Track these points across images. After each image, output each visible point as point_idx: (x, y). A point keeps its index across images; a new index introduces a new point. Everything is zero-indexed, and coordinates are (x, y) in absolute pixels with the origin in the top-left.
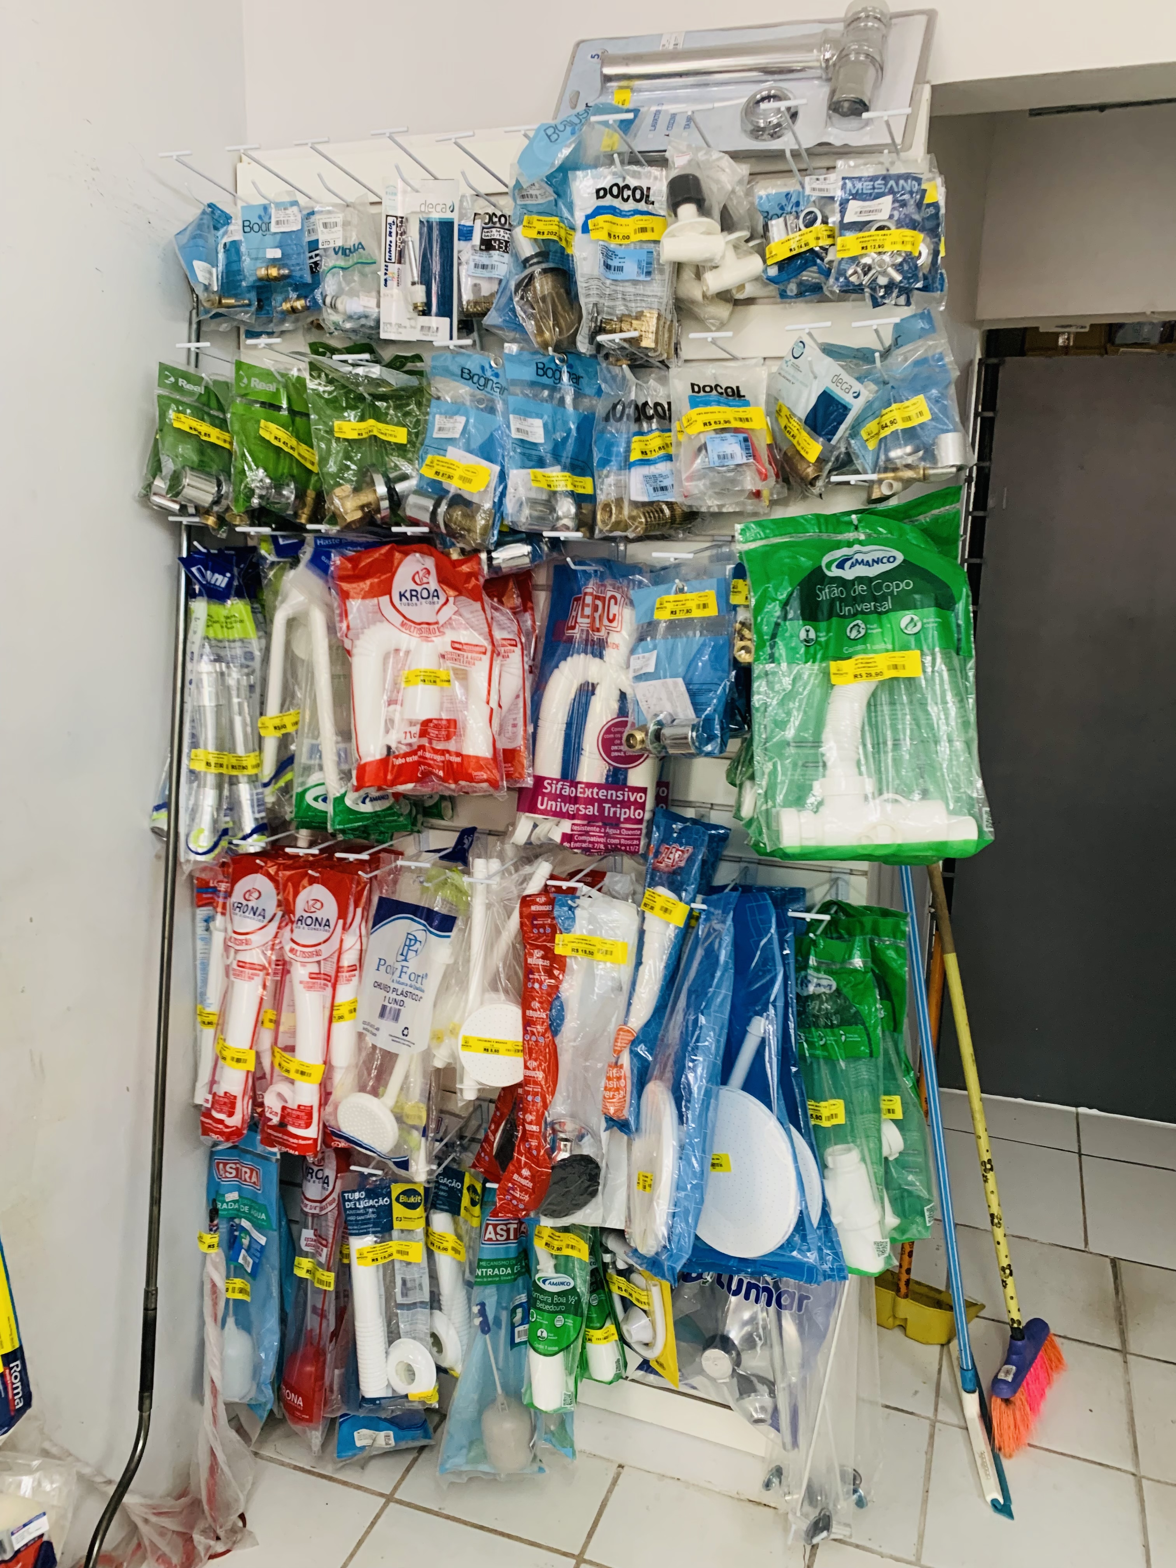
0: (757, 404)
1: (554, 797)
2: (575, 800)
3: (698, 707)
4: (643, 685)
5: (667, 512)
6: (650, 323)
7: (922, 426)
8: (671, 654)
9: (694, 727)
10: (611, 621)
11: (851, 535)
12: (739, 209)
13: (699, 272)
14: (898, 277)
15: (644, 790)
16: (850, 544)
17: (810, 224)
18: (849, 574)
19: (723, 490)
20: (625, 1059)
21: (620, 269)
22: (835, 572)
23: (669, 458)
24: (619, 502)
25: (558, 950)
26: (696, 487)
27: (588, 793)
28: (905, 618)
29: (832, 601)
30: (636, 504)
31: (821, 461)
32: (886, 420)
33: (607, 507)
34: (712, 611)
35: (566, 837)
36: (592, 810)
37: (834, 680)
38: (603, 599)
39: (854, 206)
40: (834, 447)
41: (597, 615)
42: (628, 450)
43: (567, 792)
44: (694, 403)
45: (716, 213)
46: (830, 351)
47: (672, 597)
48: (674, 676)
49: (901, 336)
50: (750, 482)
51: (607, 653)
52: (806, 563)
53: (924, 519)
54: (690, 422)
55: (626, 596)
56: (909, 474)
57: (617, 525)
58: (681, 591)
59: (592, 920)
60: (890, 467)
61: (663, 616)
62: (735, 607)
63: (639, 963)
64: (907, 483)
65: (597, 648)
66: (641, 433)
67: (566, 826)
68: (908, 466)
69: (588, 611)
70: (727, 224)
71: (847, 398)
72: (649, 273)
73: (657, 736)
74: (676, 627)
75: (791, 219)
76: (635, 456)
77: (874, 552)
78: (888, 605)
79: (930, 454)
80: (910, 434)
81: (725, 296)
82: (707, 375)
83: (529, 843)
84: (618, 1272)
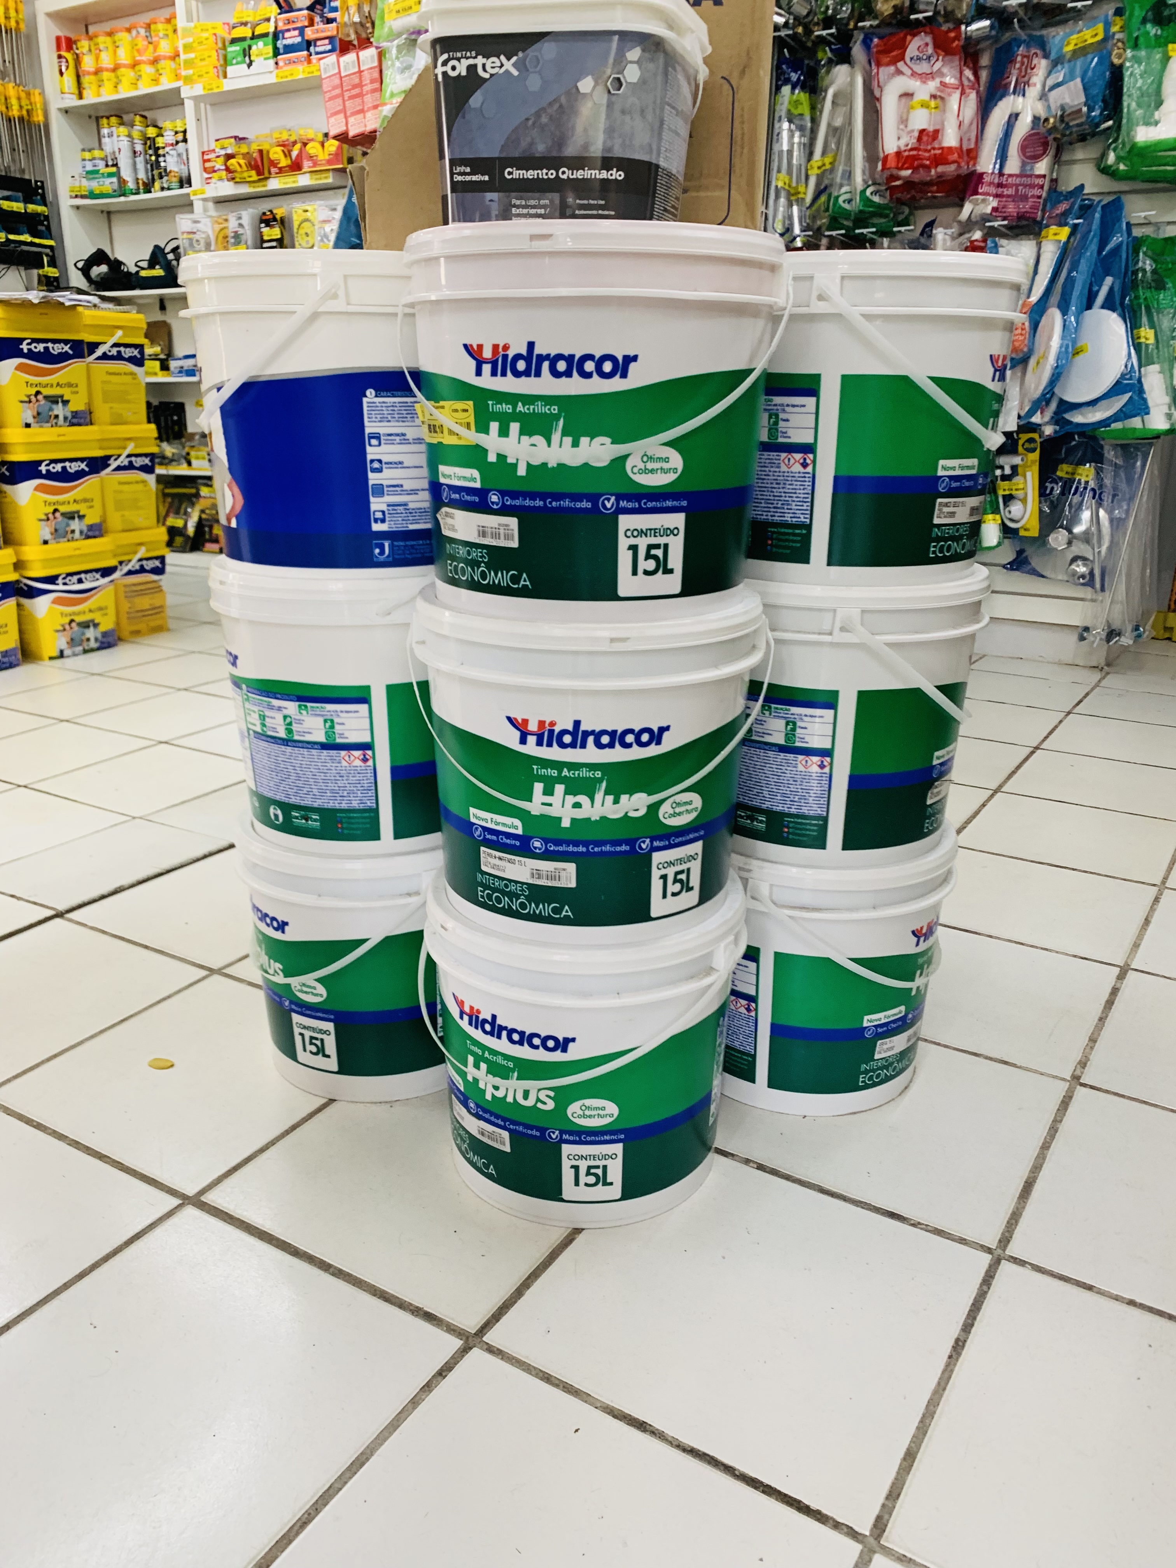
1: (990, 185)
2: (1000, 185)
3: (1088, 93)
4: (1053, 94)
8: (1073, 68)
10: (1032, 69)
15: (1043, 177)
20: (1027, 320)
27: (1010, 180)
29: (1171, 15)
34: (1099, 38)
35: (995, 209)
36: (1011, 191)
37: (1171, 54)
38: (1028, 58)
41: (1024, 67)
43: (997, 181)
47: (1076, 34)
48: (1074, 80)
51: (1028, 91)
58: (1081, 31)
62: (1114, 34)
63: (1036, 272)
65: (1022, 89)
67: (995, 203)
69: (1018, 65)
73: (1062, 117)
74: (1079, 53)
83: (969, 220)
84: (1004, 478)
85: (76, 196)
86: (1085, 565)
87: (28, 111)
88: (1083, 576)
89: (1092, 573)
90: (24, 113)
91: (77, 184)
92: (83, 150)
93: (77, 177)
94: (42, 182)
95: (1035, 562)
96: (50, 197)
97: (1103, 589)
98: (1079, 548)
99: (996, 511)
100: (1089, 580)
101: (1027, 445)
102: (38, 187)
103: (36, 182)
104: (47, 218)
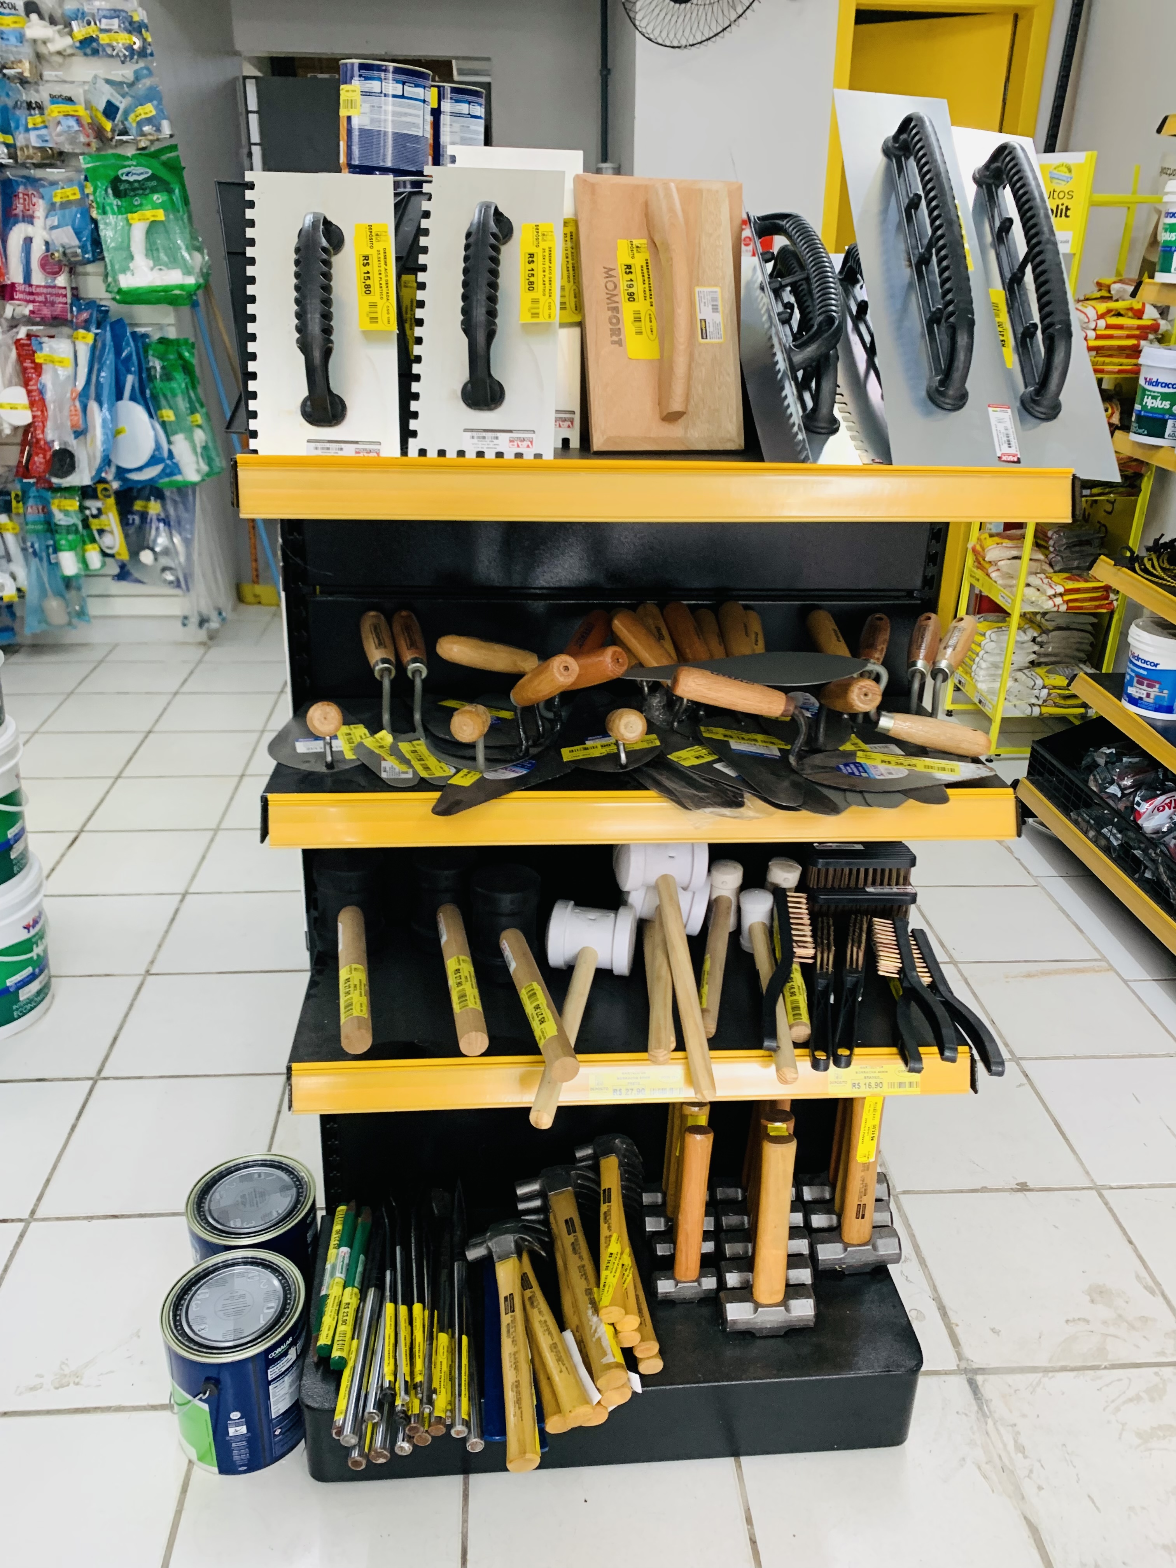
0: (80, 104)
1: (22, 292)
2: (31, 294)
3: (80, 239)
4: (55, 231)
5: (50, 151)
6: (27, 65)
7: (153, 116)
8: (64, 216)
9: (79, 247)
10: (34, 205)
11: (129, 163)
12: (58, 14)
13: (45, 43)
14: (127, 53)
15: (65, 288)
16: (129, 166)
17: (89, 24)
18: (131, 179)
19: (73, 140)
20: (77, 404)
21: (8, 40)
22: (124, 178)
23: (46, 127)
24: (27, 147)
25: (37, 361)
26: (61, 139)
27: (38, 290)
28: (155, 197)
29: (126, 190)
30: (34, 148)
31: (113, 130)
32: (137, 113)
33: (22, 149)
34: (78, 196)
35: (32, 312)
36: (41, 298)
37: (131, 221)
38: (27, 195)
39: (104, 21)
40: (117, 125)
41: (26, 203)
42: (27, 123)
43: (27, 290)
44: (53, 103)
45: (47, 18)
46: (108, 81)
47: (59, 191)
48: (67, 225)
49: (138, 77)
50: (83, 139)
51: (36, 221)
52: (112, 174)
53: (164, 157)
54: (52, 111)
55: (38, 192)
56: (150, 137)
57: (28, 157)
58: (63, 188)
59: (51, 348)
60: (143, 134)
61: (57, 200)
62: (88, 195)
63: (76, 364)
64: (152, 142)
65: (29, 219)
66: (31, 115)
67: (31, 307)
68: (150, 134)
69: (21, 201)
70: (53, 22)
71: (117, 103)
72: (21, 42)
73: (64, 254)
74: (65, 205)
75: (80, 21)
76: (30, 126)
77: (140, 169)
78: (148, 191)
79: (158, 130)
80: (149, 121)
81: (59, 53)
82: (57, 90)
83: (13, 317)
84: (94, 516)
86: (172, 574)
88: (171, 582)
89: (178, 580)
95: (136, 574)
97: (188, 589)
98: (164, 561)
99: (93, 540)
100: (177, 584)
101: (104, 493)
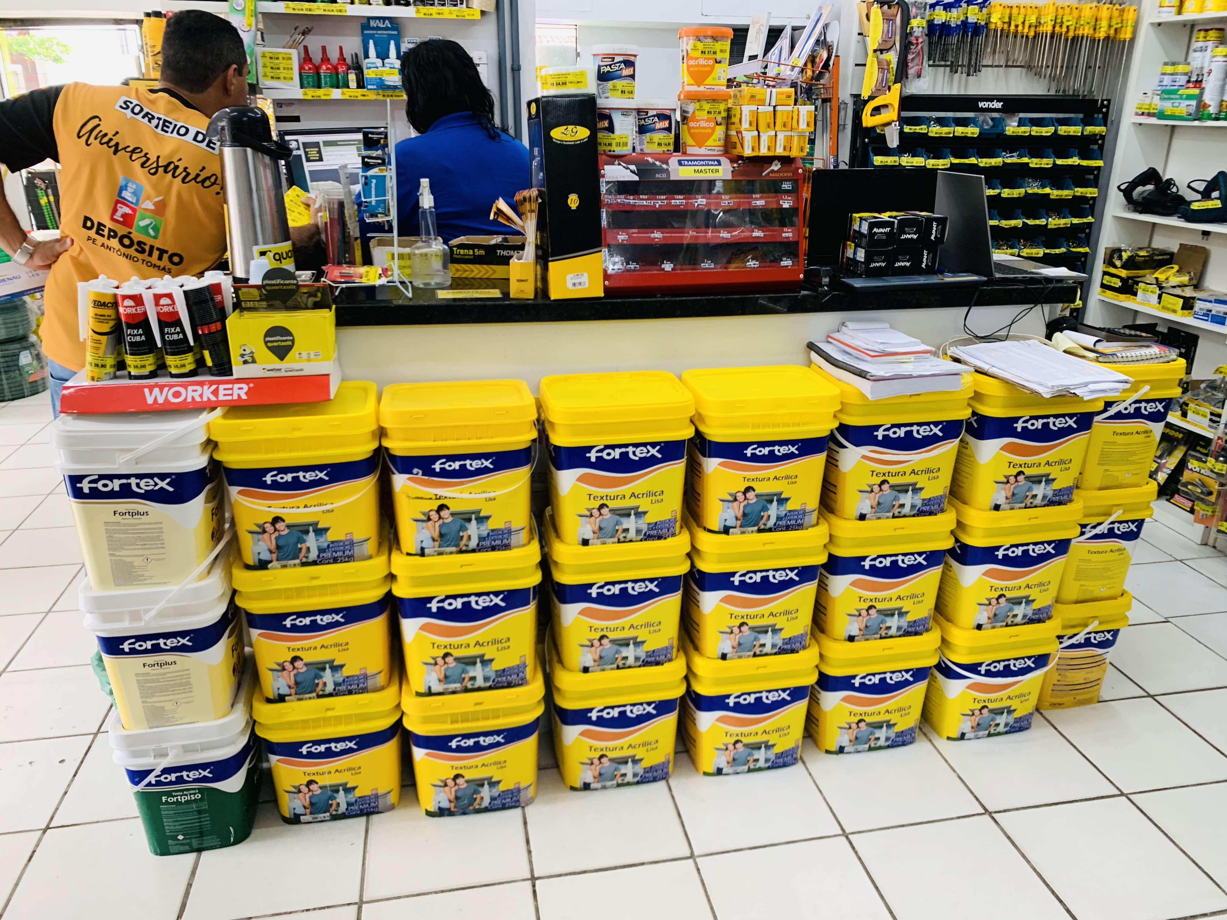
85: (1143, 114)
87: (1116, 30)
90: (1112, 32)
91: (1148, 101)
92: (1166, 64)
93: (1150, 94)
94: (1109, 101)
96: (1112, 117)
102: (1103, 106)
103: (1103, 101)
104: (1103, 137)
